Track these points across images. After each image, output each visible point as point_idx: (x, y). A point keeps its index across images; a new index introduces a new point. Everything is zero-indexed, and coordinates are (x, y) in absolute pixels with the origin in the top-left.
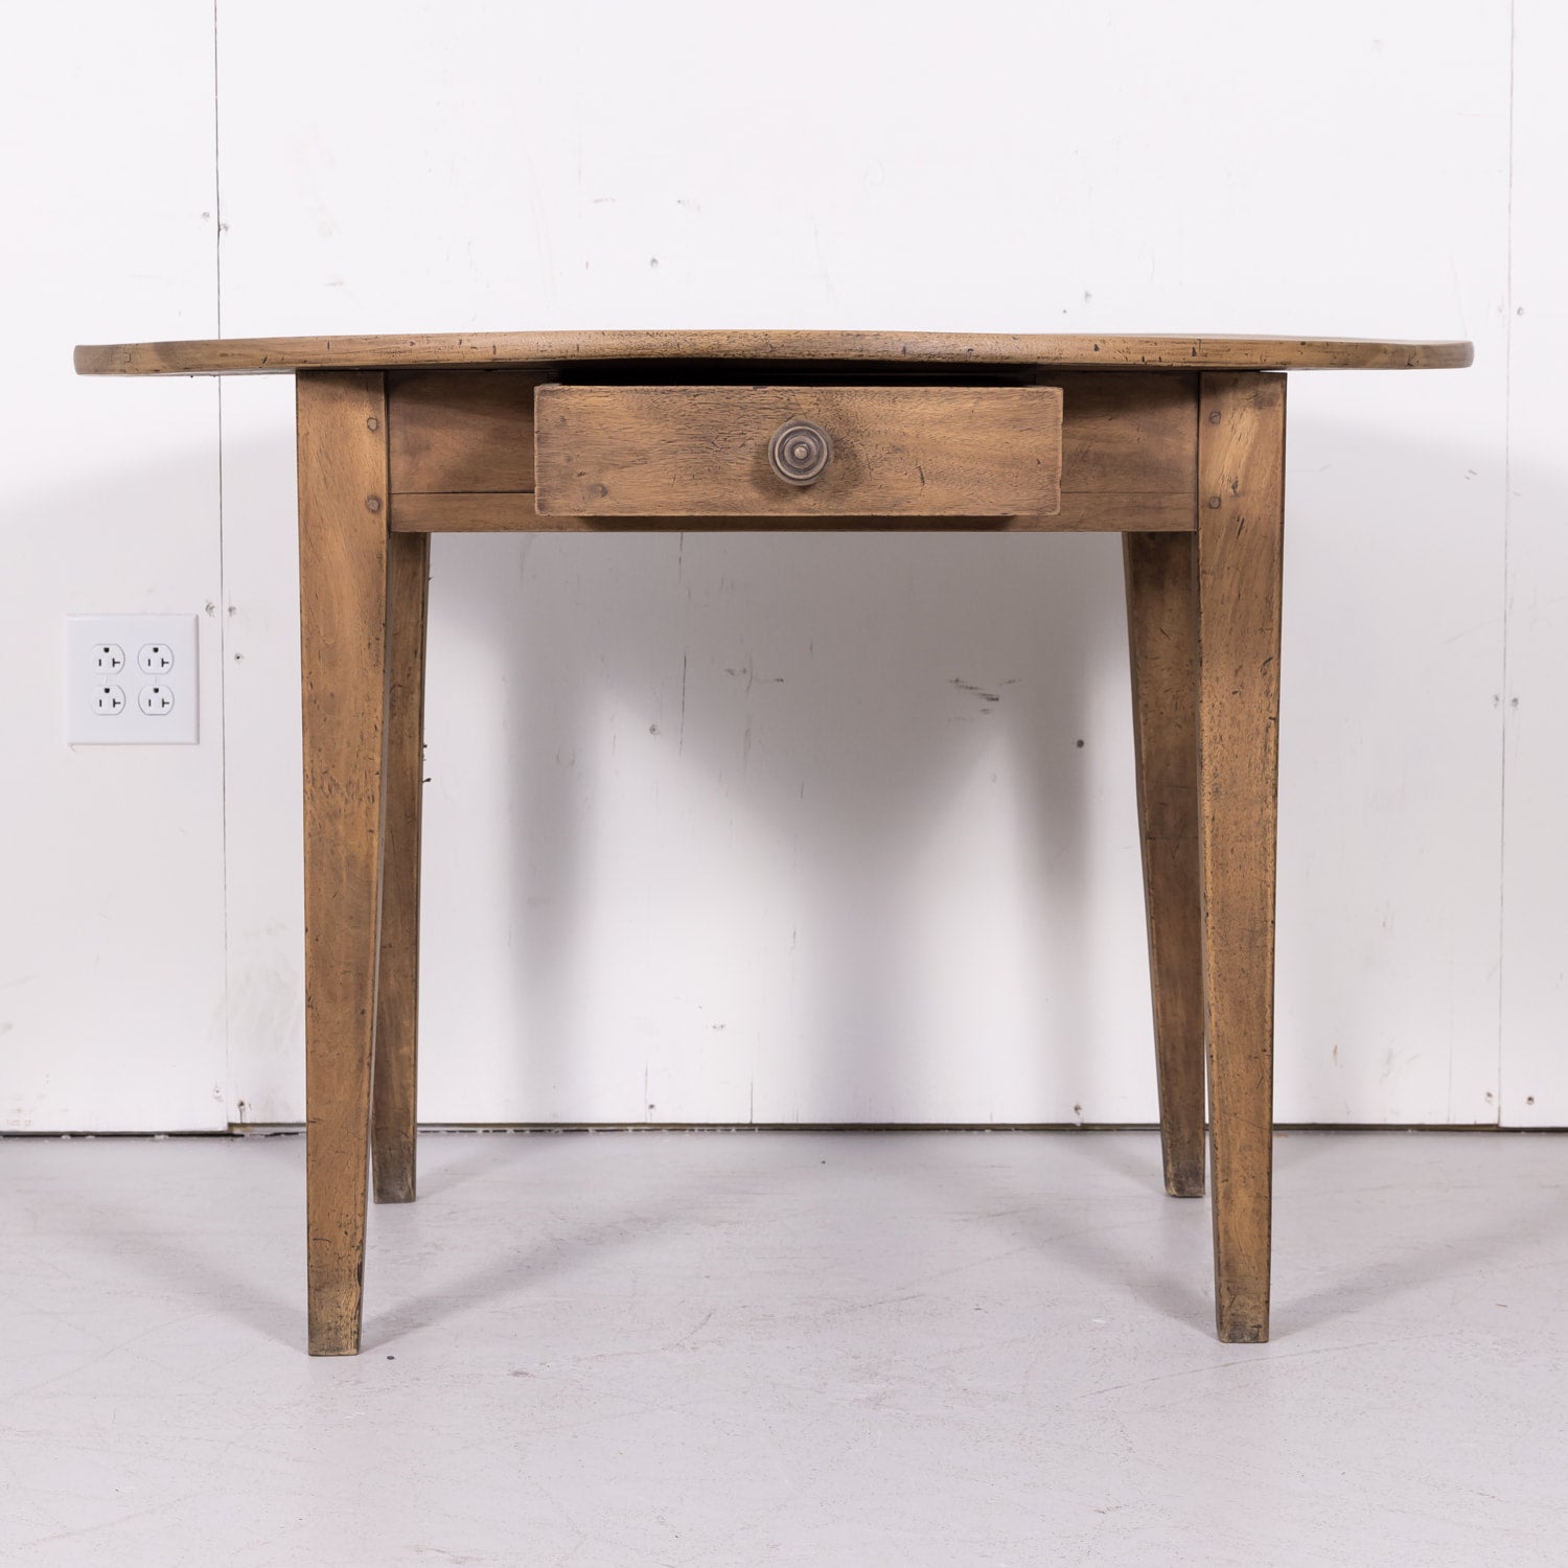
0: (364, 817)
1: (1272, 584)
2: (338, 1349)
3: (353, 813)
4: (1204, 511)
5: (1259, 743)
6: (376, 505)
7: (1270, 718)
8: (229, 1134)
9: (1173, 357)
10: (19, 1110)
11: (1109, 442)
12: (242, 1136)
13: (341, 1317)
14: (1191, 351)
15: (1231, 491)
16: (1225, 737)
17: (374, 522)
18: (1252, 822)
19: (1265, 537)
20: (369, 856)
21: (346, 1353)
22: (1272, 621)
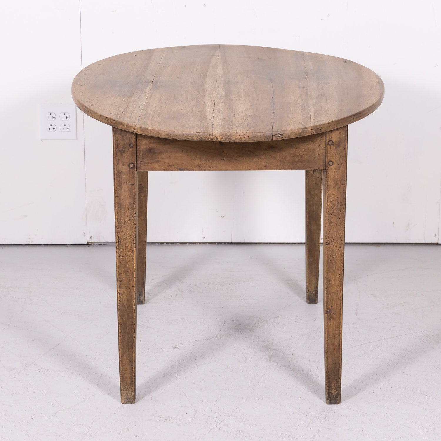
8: (88, 244)
10: (30, 238)
12: (91, 245)
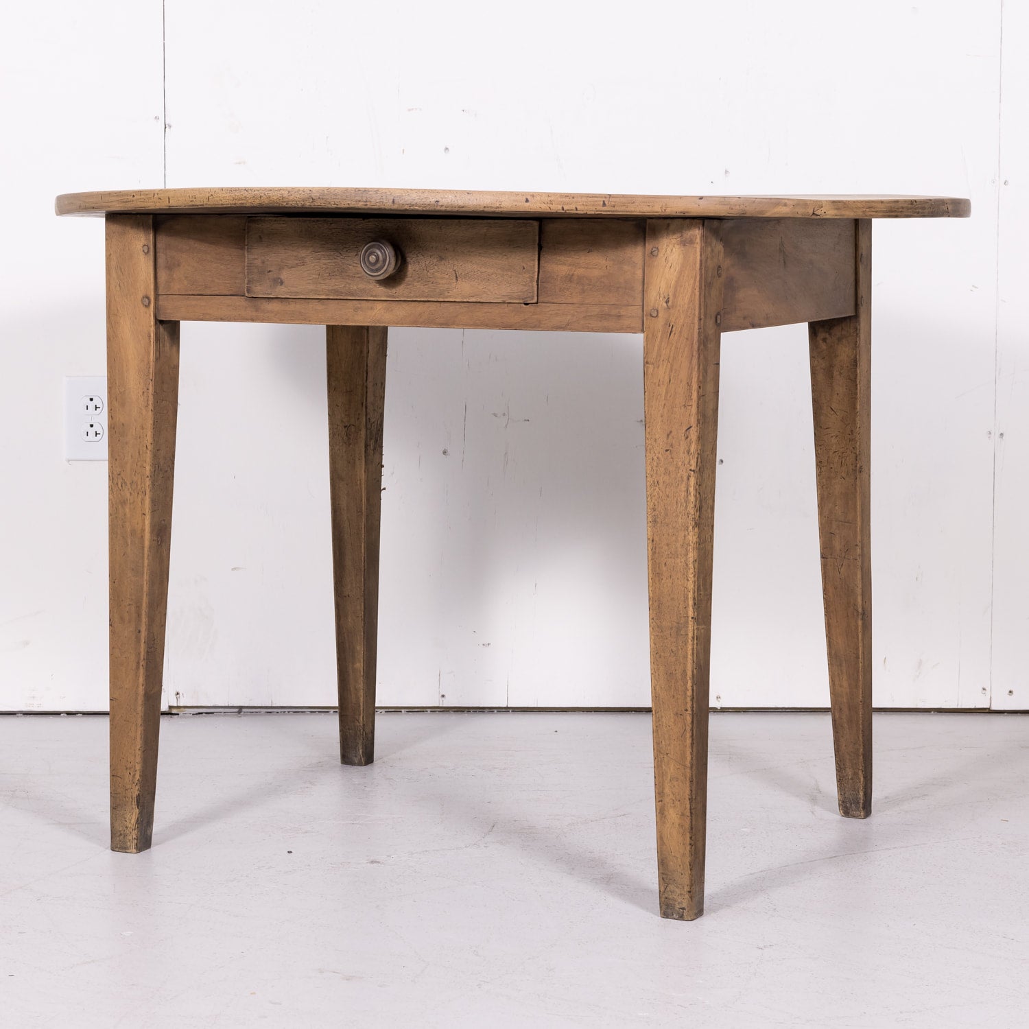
0: (140, 504)
1: (691, 373)
2: (126, 848)
3: (134, 501)
4: (647, 319)
5: (683, 487)
6: (147, 302)
7: (691, 470)
8: (169, 713)
9: (586, 208)
10: (33, 697)
11: (587, 268)
12: (178, 714)
13: (127, 827)
14: (602, 203)
15: (665, 304)
16: (661, 482)
17: (146, 313)
18: (678, 545)
19: (687, 339)
20: (143, 530)
21: (130, 851)
22: (692, 399)
